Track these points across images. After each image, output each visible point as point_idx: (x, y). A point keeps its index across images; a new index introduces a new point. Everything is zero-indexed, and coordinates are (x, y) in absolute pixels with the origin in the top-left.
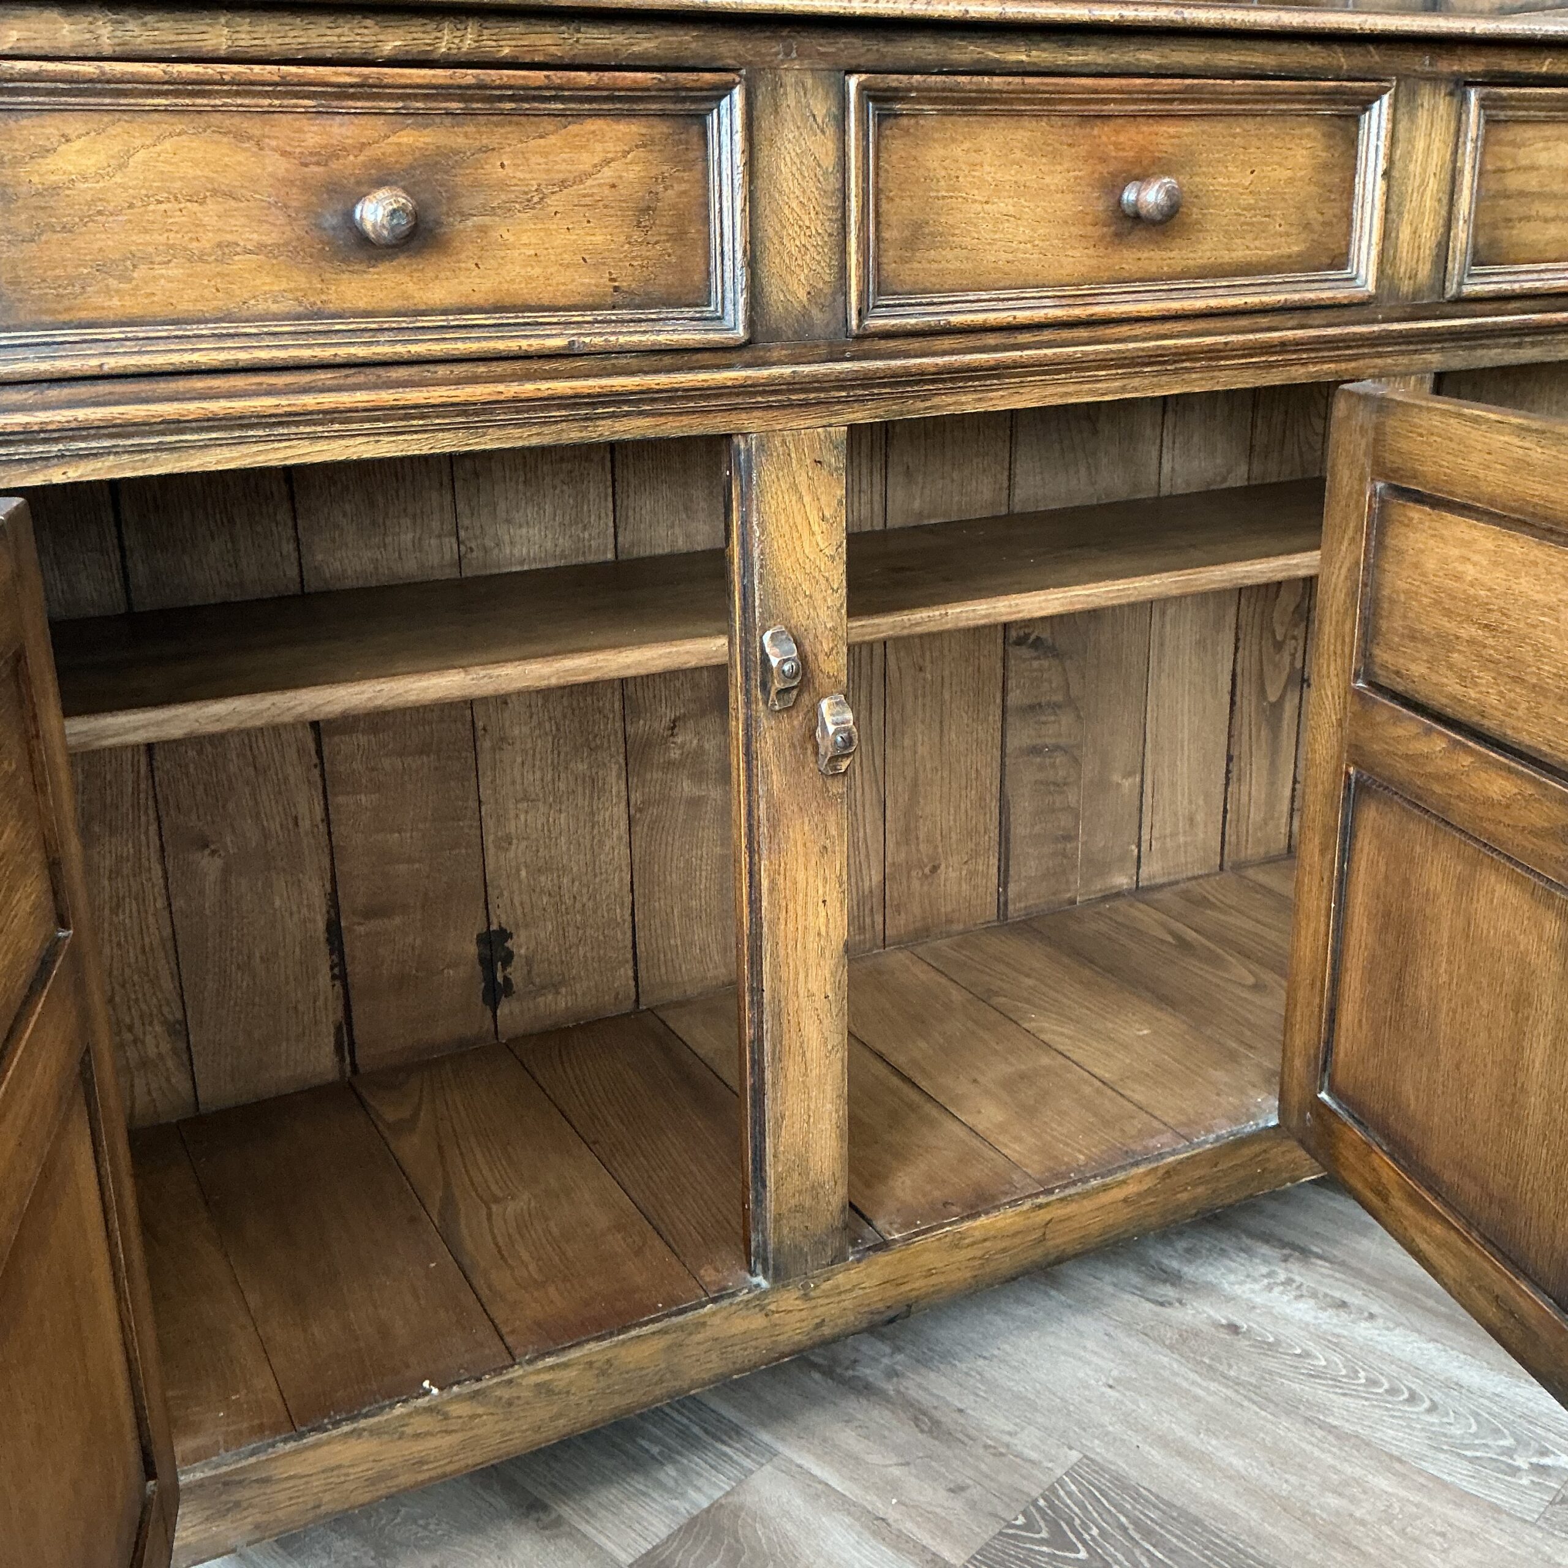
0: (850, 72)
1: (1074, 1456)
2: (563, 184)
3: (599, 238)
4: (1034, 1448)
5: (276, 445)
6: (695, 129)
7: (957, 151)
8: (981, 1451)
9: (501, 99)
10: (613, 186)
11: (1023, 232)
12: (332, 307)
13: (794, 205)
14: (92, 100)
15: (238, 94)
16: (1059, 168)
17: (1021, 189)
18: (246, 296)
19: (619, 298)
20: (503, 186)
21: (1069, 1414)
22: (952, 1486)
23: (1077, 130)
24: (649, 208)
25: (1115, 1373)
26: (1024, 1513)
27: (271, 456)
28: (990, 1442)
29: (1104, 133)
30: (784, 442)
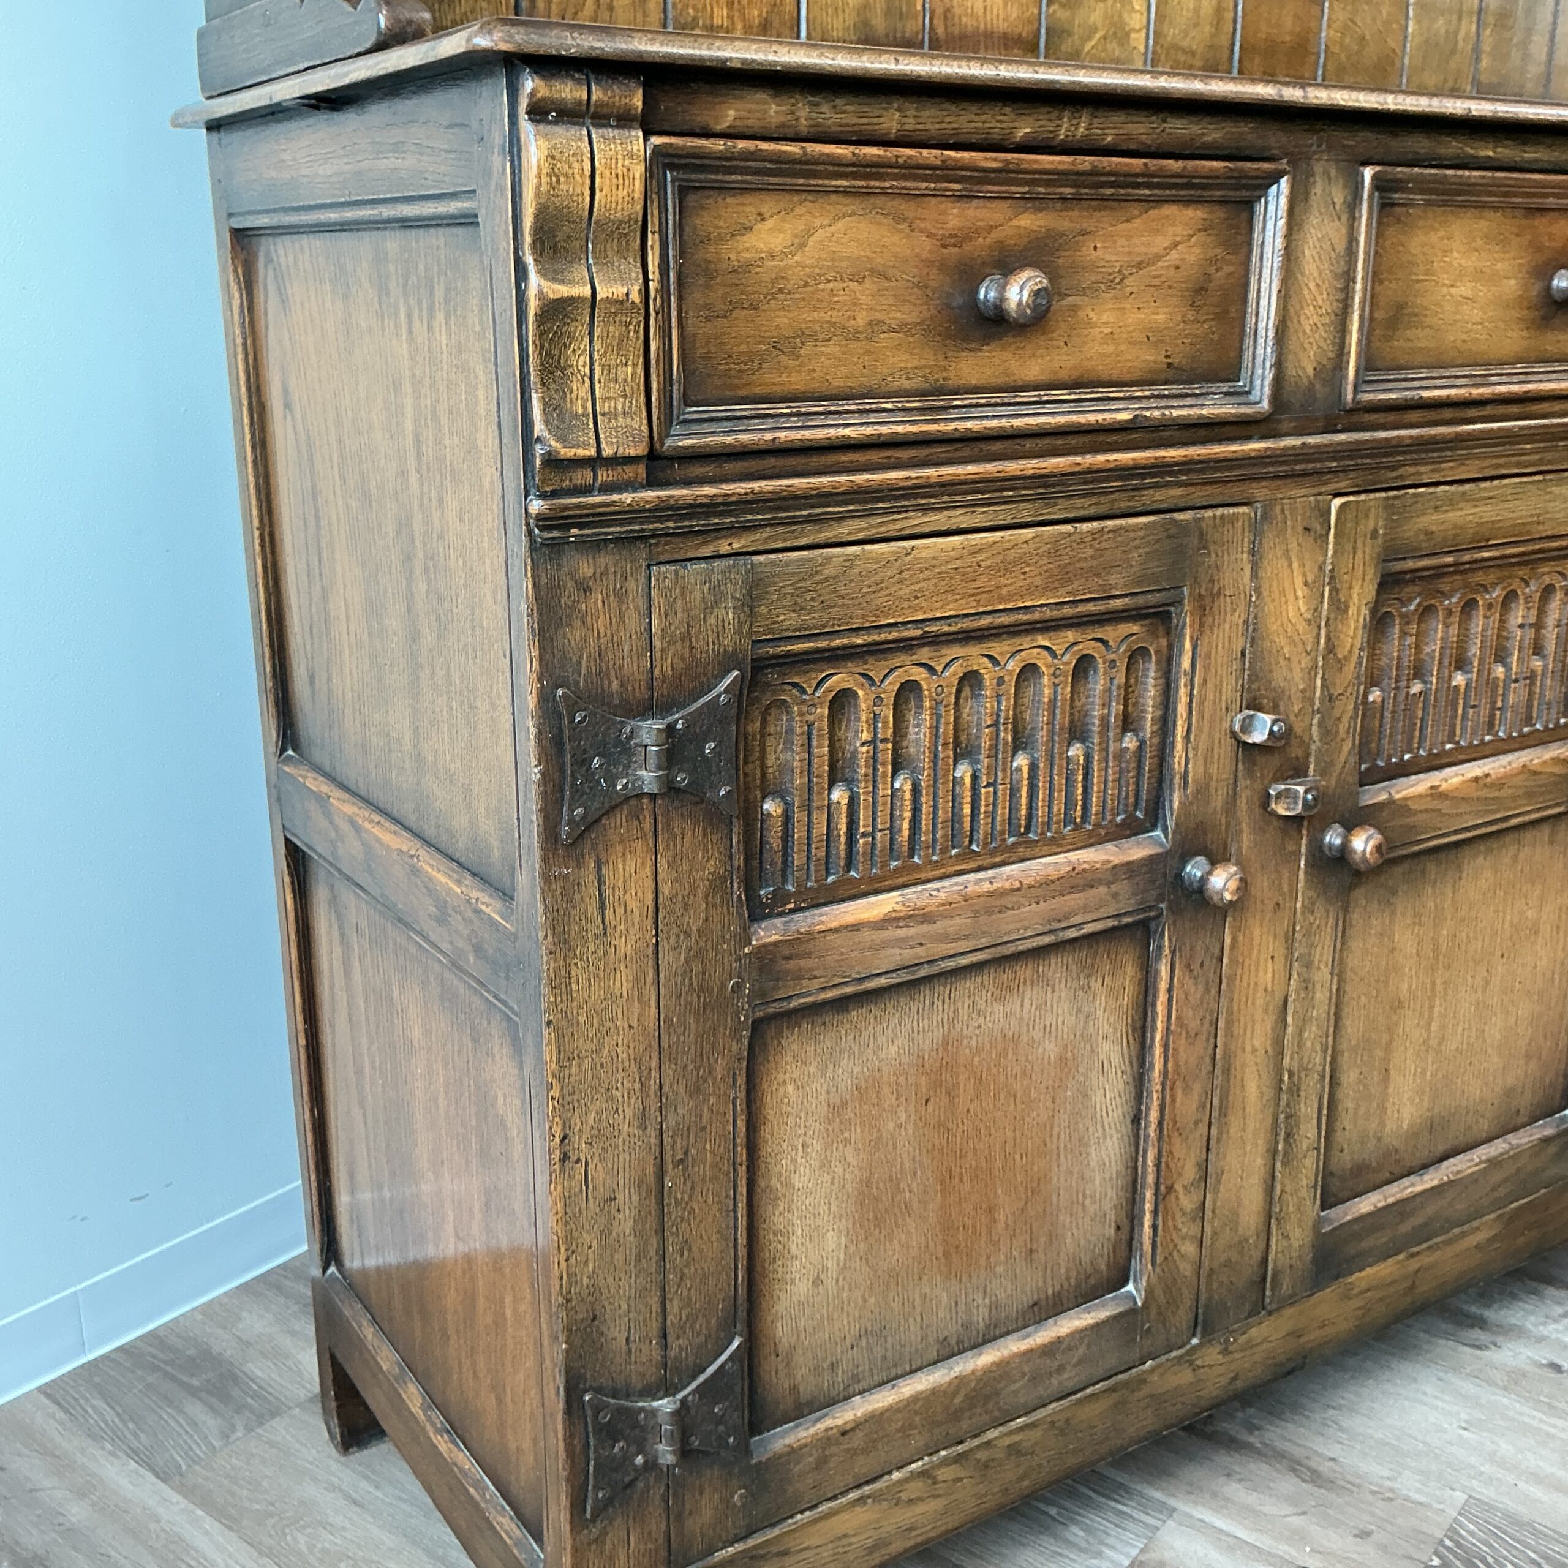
0: (1366, 163)
1: (1460, 1497)
2: (1140, 266)
3: (1161, 318)
4: (1419, 1491)
5: (896, 516)
6: (1244, 215)
7: (1434, 237)
8: (1370, 1497)
9: (1103, 185)
10: (1178, 268)
11: (1477, 314)
12: (952, 383)
13: (1312, 285)
14: (789, 181)
15: (905, 177)
16: (1507, 256)
17: (1478, 275)
18: (886, 371)
19: (1170, 374)
20: (1093, 267)
21: (1437, 1456)
22: (1356, 1532)
23: (1523, 221)
24: (1202, 288)
25: (1464, 1416)
26: (1436, 1553)
27: (891, 527)
28: (1374, 1488)
29: (1540, 223)
30: (1283, 510)
